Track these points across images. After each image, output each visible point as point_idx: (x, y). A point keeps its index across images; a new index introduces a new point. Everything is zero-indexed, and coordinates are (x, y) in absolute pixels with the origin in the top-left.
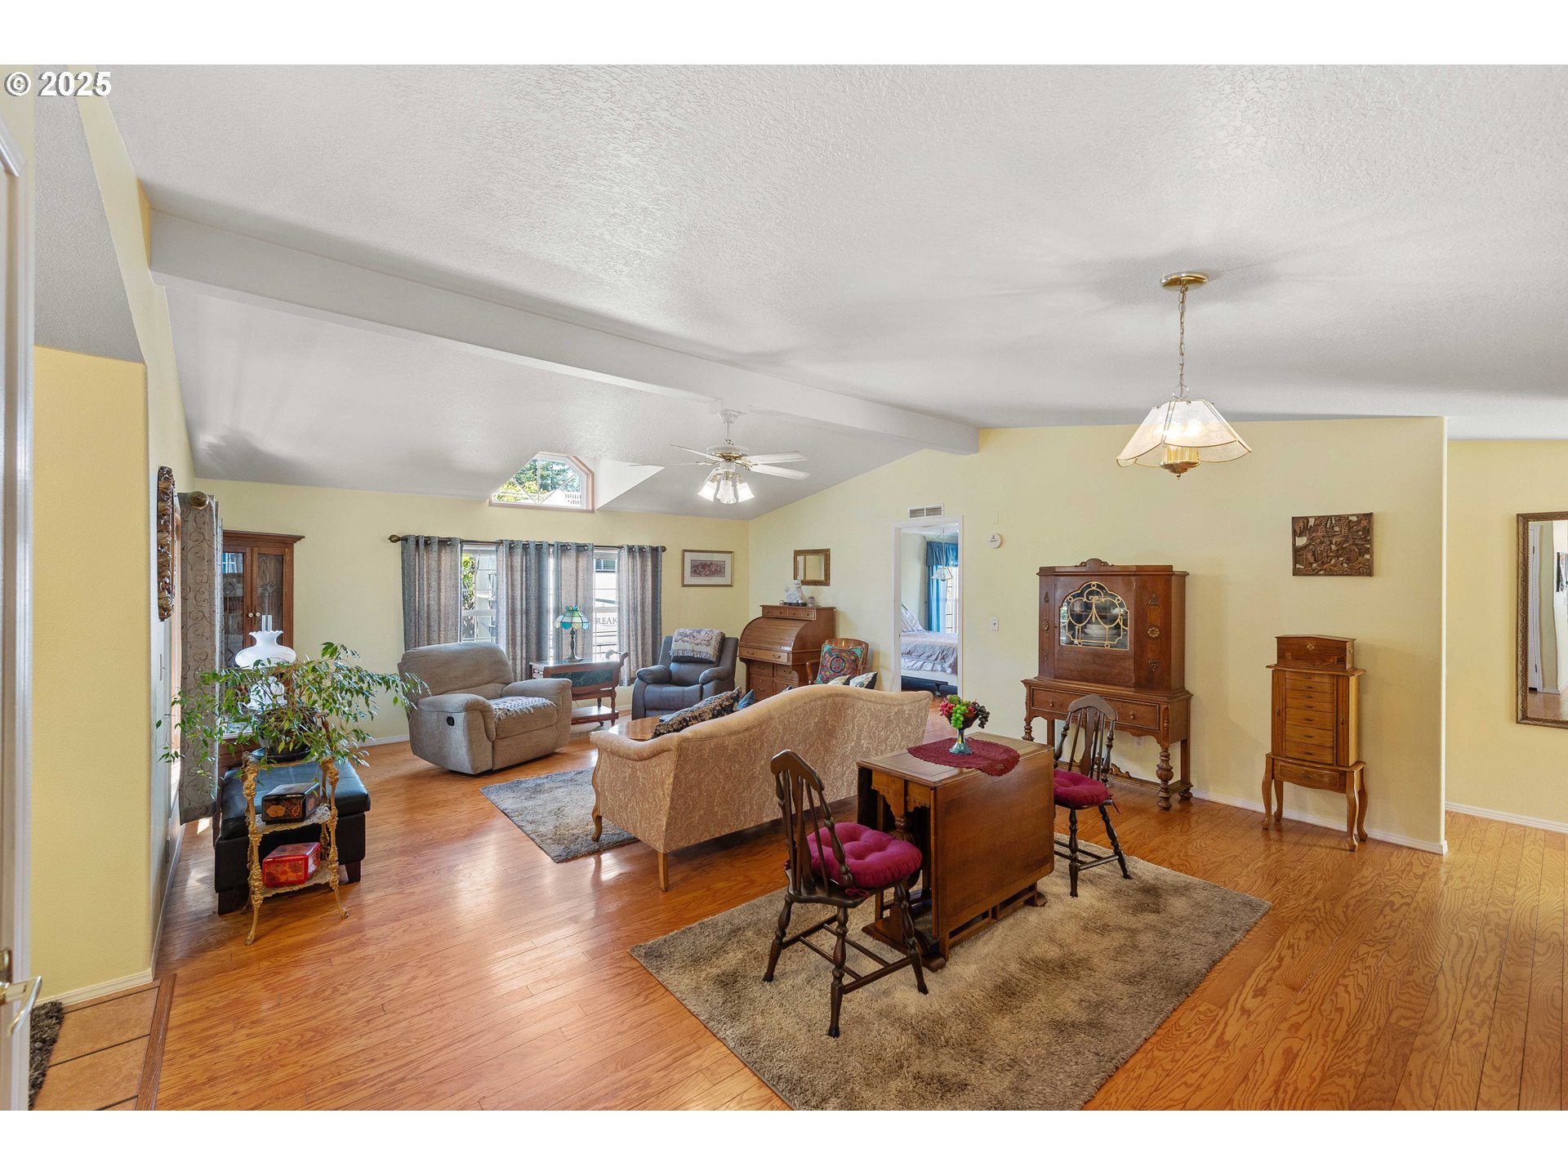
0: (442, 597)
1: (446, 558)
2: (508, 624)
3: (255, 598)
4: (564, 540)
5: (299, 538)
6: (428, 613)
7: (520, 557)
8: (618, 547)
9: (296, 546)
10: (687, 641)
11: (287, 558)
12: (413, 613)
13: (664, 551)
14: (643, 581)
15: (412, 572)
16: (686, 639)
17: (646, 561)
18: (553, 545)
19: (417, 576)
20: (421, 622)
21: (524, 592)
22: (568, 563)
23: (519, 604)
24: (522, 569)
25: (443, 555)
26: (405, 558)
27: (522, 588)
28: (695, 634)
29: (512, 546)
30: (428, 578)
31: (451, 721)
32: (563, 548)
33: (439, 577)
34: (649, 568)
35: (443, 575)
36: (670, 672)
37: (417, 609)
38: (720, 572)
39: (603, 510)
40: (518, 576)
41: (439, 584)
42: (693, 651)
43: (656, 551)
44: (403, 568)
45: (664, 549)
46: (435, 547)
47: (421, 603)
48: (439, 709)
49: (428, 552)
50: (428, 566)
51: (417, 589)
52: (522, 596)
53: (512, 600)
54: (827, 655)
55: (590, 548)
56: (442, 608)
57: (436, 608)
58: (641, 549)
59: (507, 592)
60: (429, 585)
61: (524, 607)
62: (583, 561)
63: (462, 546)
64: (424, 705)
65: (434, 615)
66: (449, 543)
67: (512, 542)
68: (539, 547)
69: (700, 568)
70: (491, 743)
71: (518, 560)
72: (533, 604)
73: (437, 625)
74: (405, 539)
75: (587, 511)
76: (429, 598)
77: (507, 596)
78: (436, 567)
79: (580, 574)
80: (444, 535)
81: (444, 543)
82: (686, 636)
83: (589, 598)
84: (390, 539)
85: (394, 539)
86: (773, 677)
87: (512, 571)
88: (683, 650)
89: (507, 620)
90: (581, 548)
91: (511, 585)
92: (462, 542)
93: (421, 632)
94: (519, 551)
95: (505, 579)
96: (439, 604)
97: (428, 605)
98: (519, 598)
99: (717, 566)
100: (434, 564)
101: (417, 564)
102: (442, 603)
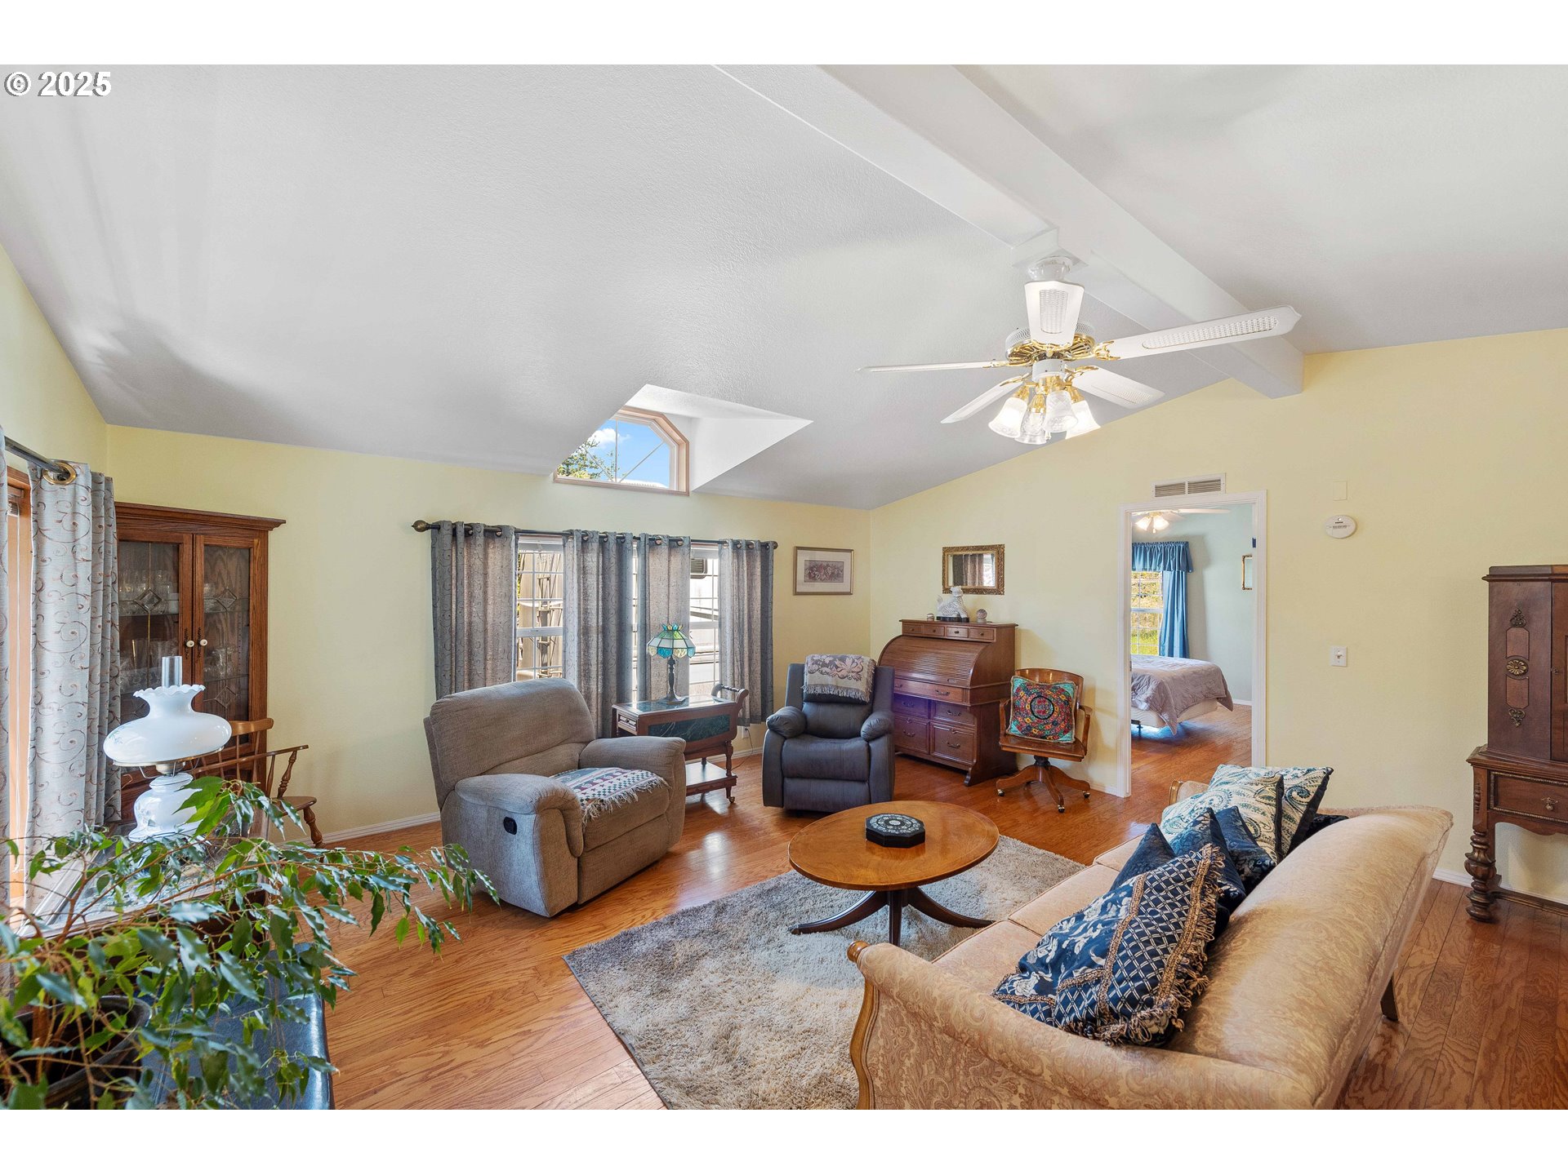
0: (490, 611)
1: (495, 556)
2: (579, 647)
3: (198, 615)
4: (652, 533)
5: (277, 523)
6: (470, 635)
7: (596, 555)
8: (719, 542)
9: (274, 535)
10: (828, 674)
11: (257, 552)
12: (447, 636)
13: (775, 547)
14: (751, 588)
15: (447, 576)
16: (825, 669)
17: (755, 561)
18: (639, 539)
19: (454, 582)
20: (460, 648)
21: (600, 603)
22: (658, 562)
23: (595, 621)
24: (598, 571)
25: (490, 551)
26: (437, 555)
27: (598, 597)
28: (837, 663)
29: (585, 539)
30: (469, 584)
31: (510, 826)
32: (653, 542)
33: (485, 583)
34: (758, 571)
35: (490, 580)
36: (805, 716)
37: (454, 629)
38: (838, 575)
39: (702, 491)
40: (592, 580)
41: (485, 593)
42: (837, 687)
43: (766, 548)
44: (434, 569)
45: (775, 545)
46: (480, 539)
47: (460, 621)
48: (490, 799)
49: (469, 546)
50: (470, 566)
51: (454, 600)
52: (598, 609)
53: (584, 613)
54: (1022, 693)
55: (686, 543)
56: (489, 628)
57: (481, 627)
58: (748, 544)
59: (579, 604)
60: (471, 596)
61: (601, 623)
62: (676, 561)
63: (517, 539)
64: (465, 792)
65: (478, 639)
66: (499, 533)
67: (585, 533)
68: (621, 540)
69: (815, 571)
70: (576, 859)
71: (593, 559)
72: (613, 620)
73: (482, 652)
74: (436, 527)
75: (678, 493)
76: (470, 614)
77: (579, 608)
78: (481, 567)
79: (673, 580)
80: (491, 521)
81: (493, 533)
82: (825, 665)
83: (683, 611)
84: (415, 526)
85: (420, 526)
86: (929, 718)
87: (584, 573)
88: (822, 686)
89: (579, 643)
90: (674, 543)
91: (584, 595)
92: (517, 532)
93: (460, 664)
94: (595, 546)
95: (576, 585)
96: (485, 622)
97: (470, 623)
98: (594, 612)
99: (834, 568)
100: (478, 563)
101: (454, 564)
102: (490, 620)
